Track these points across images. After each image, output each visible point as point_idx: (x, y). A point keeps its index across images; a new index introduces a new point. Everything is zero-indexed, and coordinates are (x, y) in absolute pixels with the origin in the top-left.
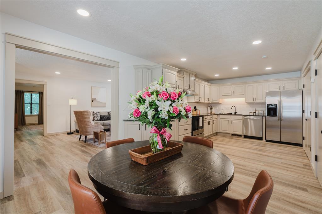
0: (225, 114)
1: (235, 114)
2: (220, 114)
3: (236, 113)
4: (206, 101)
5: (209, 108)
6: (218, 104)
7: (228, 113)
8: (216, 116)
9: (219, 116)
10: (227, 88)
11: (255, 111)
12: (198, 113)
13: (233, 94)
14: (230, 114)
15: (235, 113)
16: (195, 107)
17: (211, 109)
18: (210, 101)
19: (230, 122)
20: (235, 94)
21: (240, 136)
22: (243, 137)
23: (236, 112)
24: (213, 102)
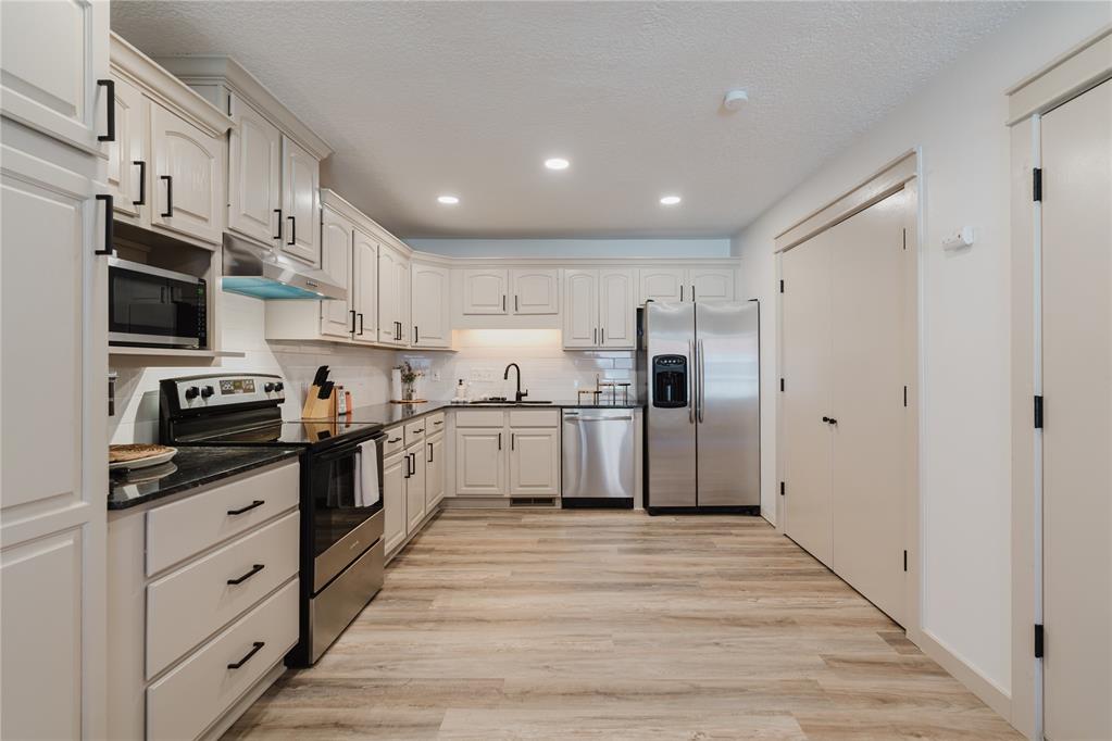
0: (476, 406)
1: (520, 401)
2: (458, 406)
3: (524, 399)
4: (388, 339)
5: (397, 375)
6: (441, 354)
7: (489, 396)
8: (440, 416)
9: (451, 413)
10: (485, 276)
11: (598, 385)
12: (342, 408)
13: (510, 310)
14: (498, 403)
15: (519, 396)
16: (323, 373)
17: (408, 378)
18: (407, 341)
19: (506, 442)
20: (521, 310)
21: (549, 501)
22: (559, 505)
23: (523, 391)
24: (422, 343)
